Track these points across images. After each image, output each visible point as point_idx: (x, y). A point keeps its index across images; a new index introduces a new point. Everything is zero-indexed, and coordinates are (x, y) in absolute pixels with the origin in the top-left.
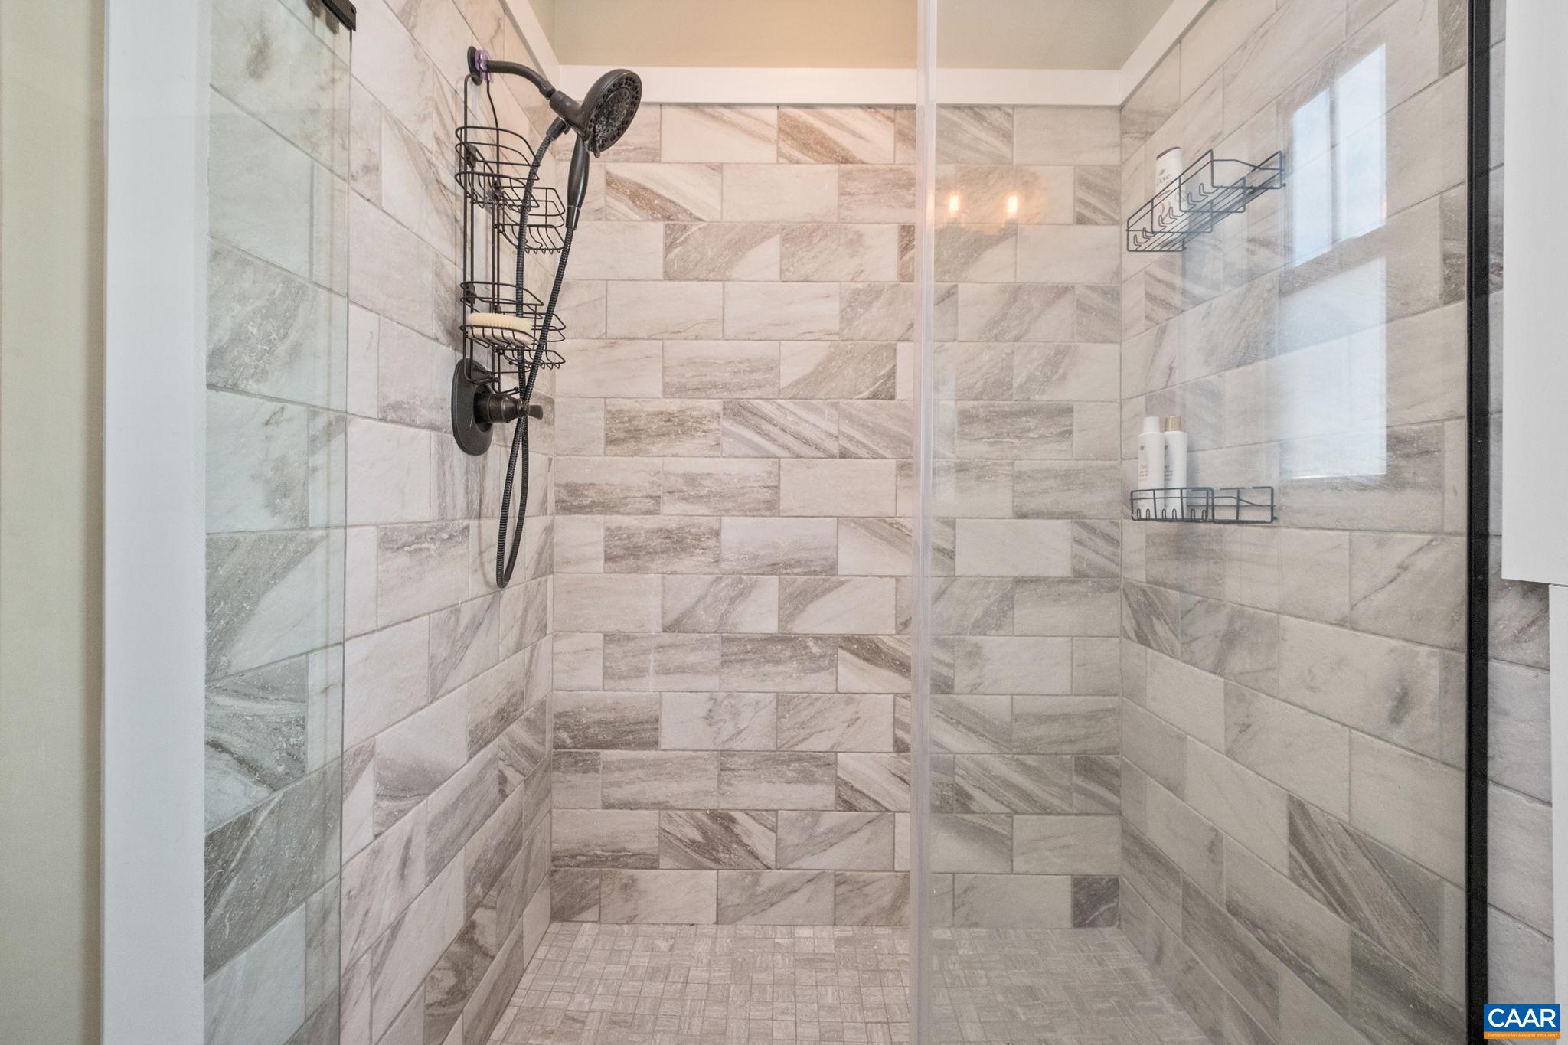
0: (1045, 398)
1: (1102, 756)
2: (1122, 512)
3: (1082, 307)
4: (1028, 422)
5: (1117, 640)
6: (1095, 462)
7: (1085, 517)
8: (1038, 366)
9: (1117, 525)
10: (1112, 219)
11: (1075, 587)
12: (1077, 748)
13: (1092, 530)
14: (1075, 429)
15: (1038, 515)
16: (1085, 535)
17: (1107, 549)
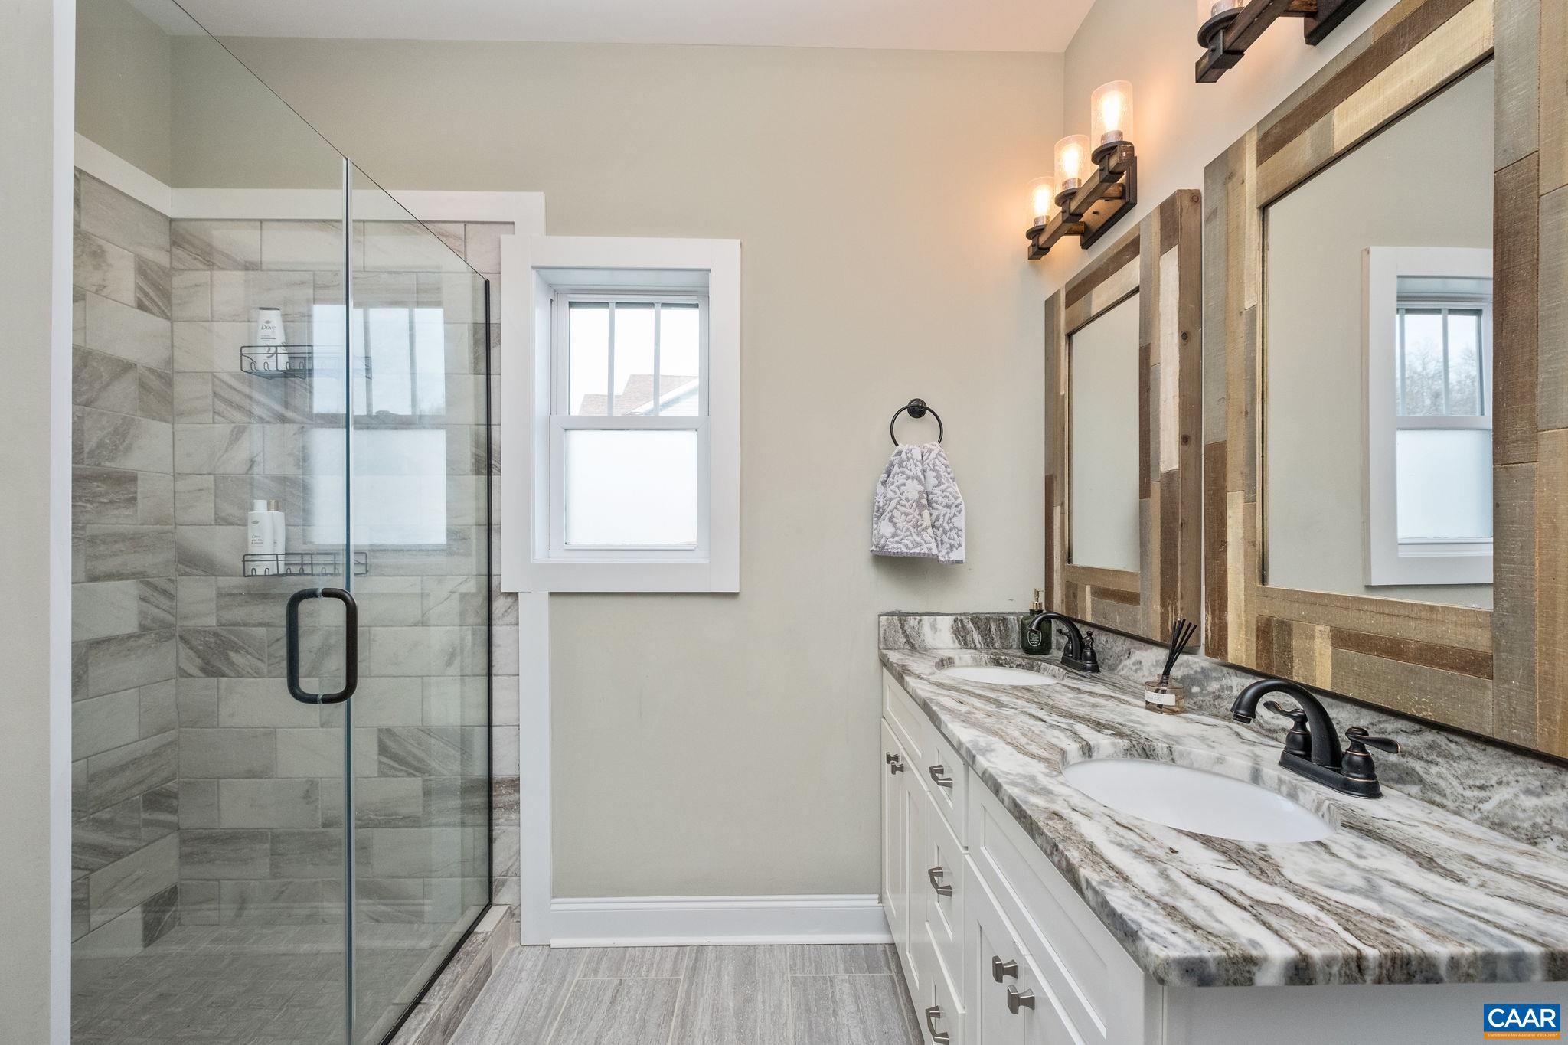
0: (113, 465)
1: (163, 786)
2: (177, 570)
3: (143, 385)
4: (98, 487)
5: (174, 681)
6: (155, 526)
7: (149, 577)
8: (108, 433)
9: (171, 581)
10: (165, 313)
11: (141, 641)
12: (144, 787)
13: (155, 588)
14: (139, 496)
15: (110, 577)
16: (148, 592)
17: (164, 602)
